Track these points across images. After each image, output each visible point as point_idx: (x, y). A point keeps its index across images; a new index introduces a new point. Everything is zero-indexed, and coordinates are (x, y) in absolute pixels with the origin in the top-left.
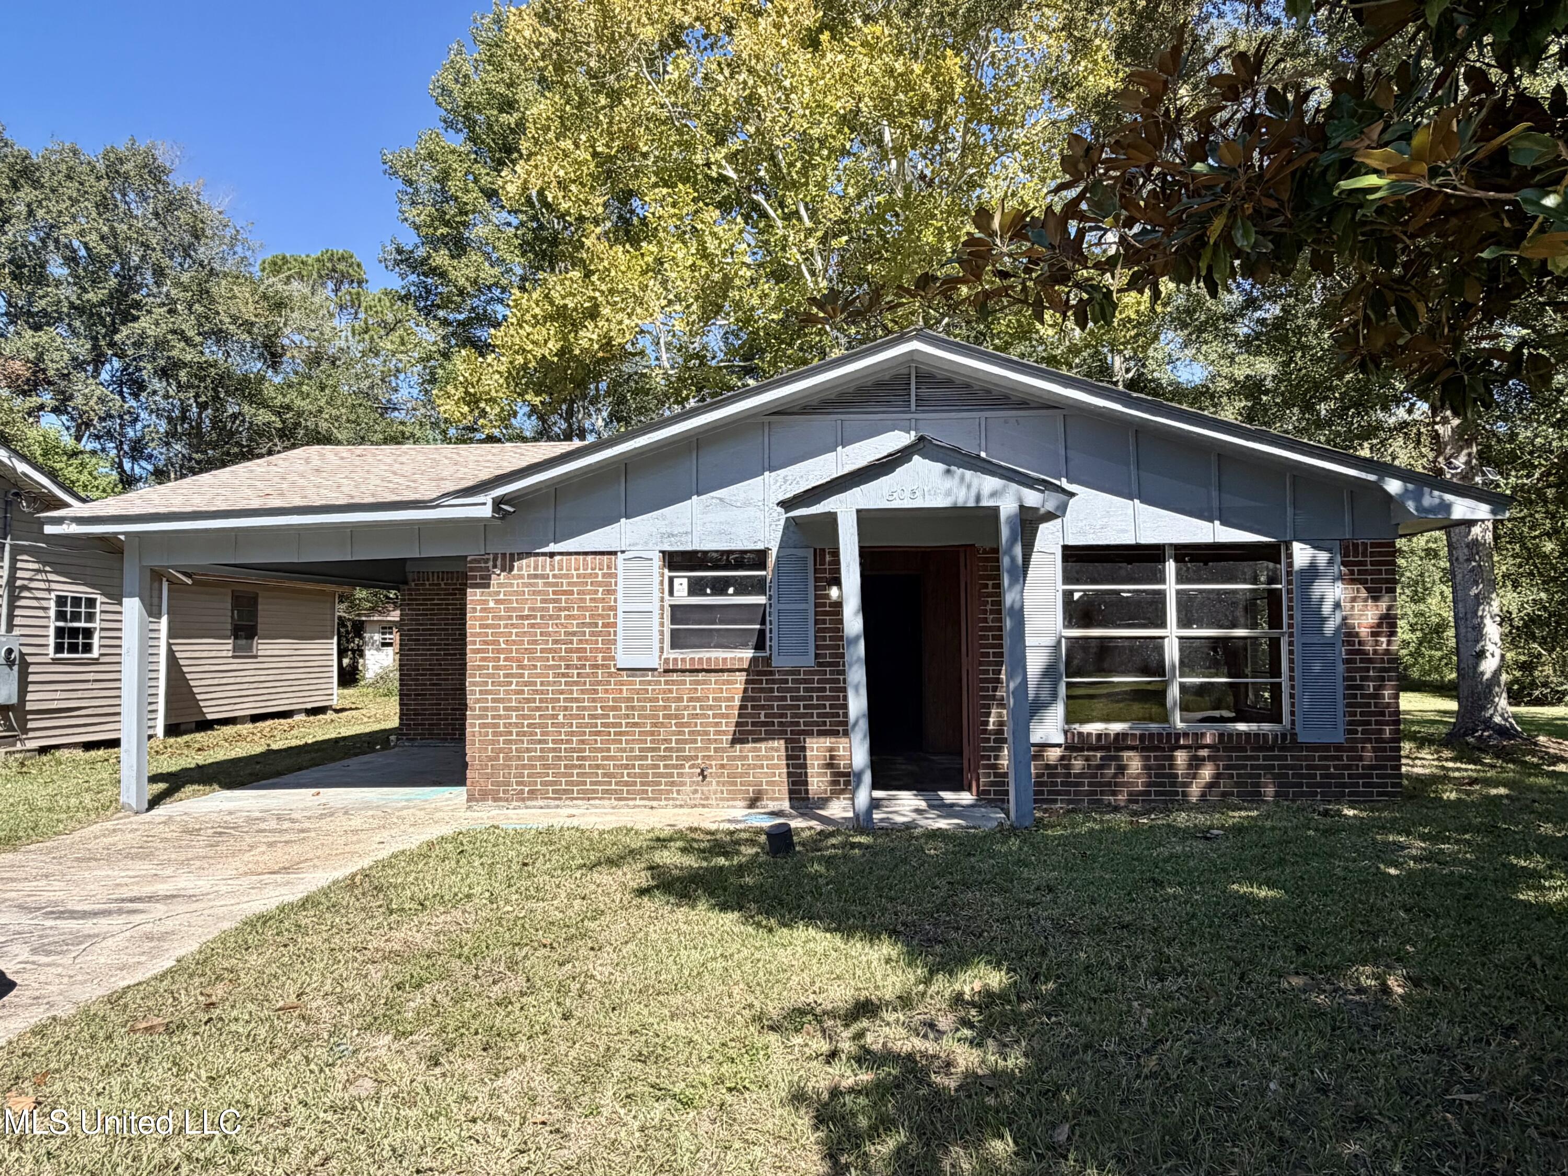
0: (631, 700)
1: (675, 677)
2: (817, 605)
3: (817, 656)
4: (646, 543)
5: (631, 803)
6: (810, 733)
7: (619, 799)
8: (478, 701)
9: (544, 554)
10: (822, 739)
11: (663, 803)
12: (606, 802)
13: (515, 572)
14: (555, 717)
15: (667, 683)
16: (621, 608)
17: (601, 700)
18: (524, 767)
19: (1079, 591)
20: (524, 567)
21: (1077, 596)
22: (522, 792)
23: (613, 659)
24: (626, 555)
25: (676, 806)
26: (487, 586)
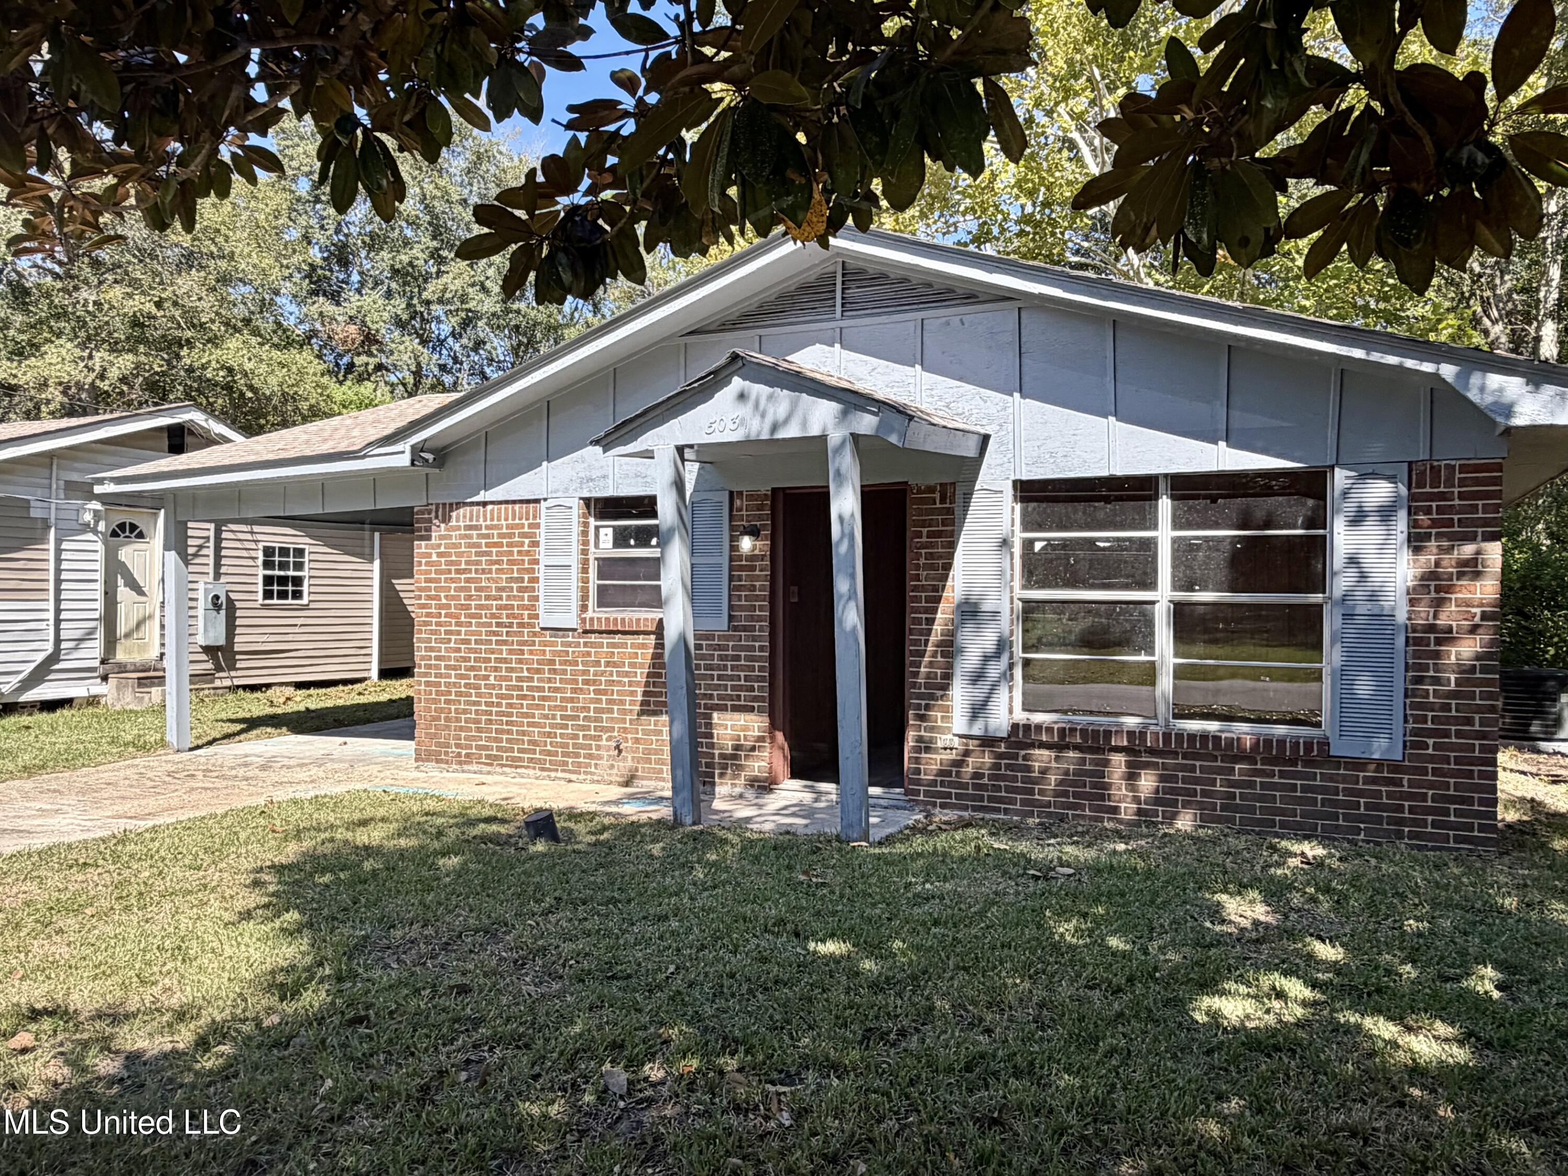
0: (552, 662)
1: (593, 638)
2: (731, 559)
3: (731, 618)
4: (567, 489)
5: (553, 774)
6: (722, 708)
7: (543, 769)
8: (423, 658)
9: (478, 504)
10: (736, 715)
11: (582, 777)
12: (531, 772)
13: (453, 523)
14: (486, 678)
15: (585, 644)
16: (543, 561)
17: (527, 661)
18: (461, 729)
19: (1041, 539)
20: (460, 517)
21: (1038, 546)
22: (459, 755)
23: (536, 617)
24: (550, 503)
25: (593, 782)
26: (429, 538)
